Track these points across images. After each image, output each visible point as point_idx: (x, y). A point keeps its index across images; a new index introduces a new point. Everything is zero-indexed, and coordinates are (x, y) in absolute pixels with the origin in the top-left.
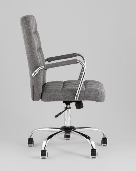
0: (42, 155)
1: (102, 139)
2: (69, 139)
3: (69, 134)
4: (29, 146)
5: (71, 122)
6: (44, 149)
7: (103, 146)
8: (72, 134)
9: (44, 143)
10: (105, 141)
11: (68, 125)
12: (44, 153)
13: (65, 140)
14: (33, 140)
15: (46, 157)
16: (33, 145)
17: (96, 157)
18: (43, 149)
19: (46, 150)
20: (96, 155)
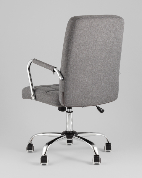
0: (42, 162)
1: (105, 145)
2: (71, 145)
3: (71, 139)
4: (29, 152)
5: (72, 126)
6: (45, 155)
7: (107, 151)
8: (74, 140)
9: (45, 149)
10: (108, 146)
11: (70, 130)
12: (44, 159)
13: (66, 146)
14: (33, 146)
15: (47, 163)
16: (33, 151)
17: (99, 163)
18: (43, 154)
19: (47, 156)
20: (99, 161)
